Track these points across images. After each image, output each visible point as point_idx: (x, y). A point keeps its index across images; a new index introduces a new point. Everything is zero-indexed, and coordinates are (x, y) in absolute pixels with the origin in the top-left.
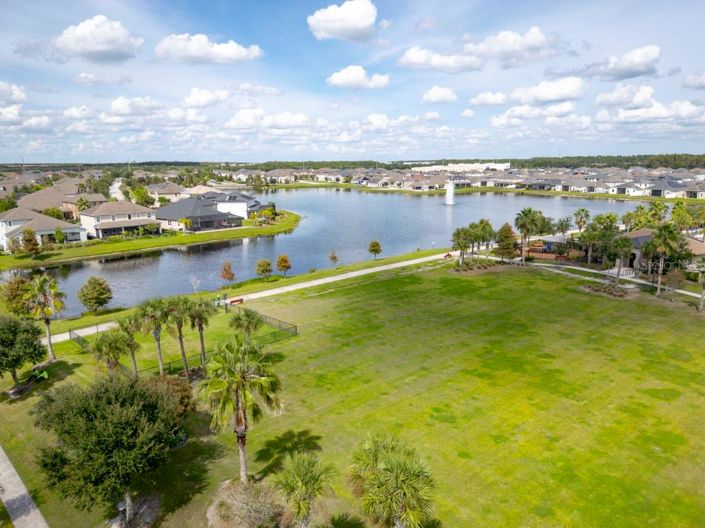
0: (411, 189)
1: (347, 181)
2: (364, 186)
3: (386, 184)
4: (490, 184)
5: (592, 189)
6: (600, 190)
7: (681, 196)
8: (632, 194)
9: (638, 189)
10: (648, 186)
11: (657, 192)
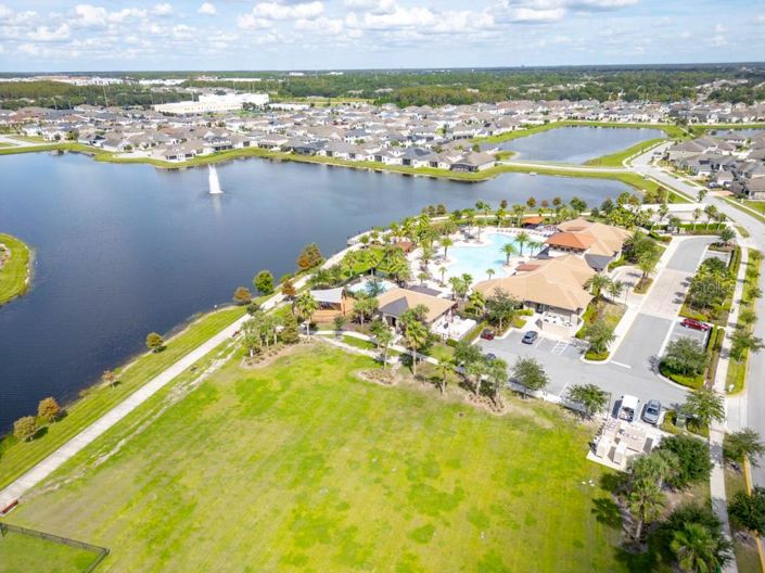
0: (163, 159)
1: (71, 139)
2: (98, 150)
3: (128, 148)
4: (254, 144)
5: (353, 156)
6: (360, 157)
7: (425, 165)
8: (388, 163)
9: (392, 156)
10: (400, 154)
11: (406, 162)
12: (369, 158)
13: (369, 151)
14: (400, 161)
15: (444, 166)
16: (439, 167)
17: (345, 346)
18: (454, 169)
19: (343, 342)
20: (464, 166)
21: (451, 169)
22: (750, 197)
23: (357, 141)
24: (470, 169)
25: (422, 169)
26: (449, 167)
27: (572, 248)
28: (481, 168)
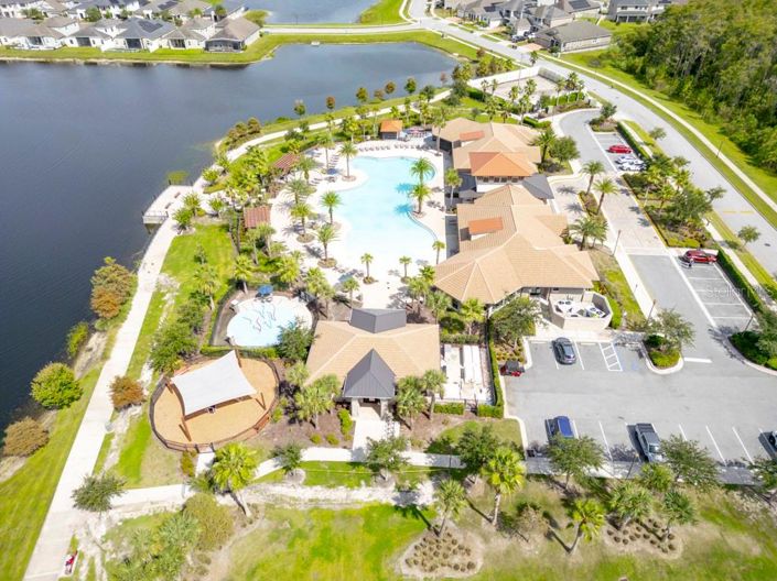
5: (37, 40)
6: (50, 43)
7: (165, 46)
8: (104, 48)
9: (106, 37)
10: (116, 32)
11: (133, 43)
12: (67, 41)
13: (62, 31)
14: (121, 43)
15: (194, 45)
16: (188, 47)
17: (318, 492)
18: (212, 49)
19: (307, 483)
20: (225, 43)
21: (207, 49)
22: (562, 49)
23: (25, 12)
24: (236, 46)
25: (161, 53)
26: (203, 45)
27: (510, 178)
28: (248, 43)
